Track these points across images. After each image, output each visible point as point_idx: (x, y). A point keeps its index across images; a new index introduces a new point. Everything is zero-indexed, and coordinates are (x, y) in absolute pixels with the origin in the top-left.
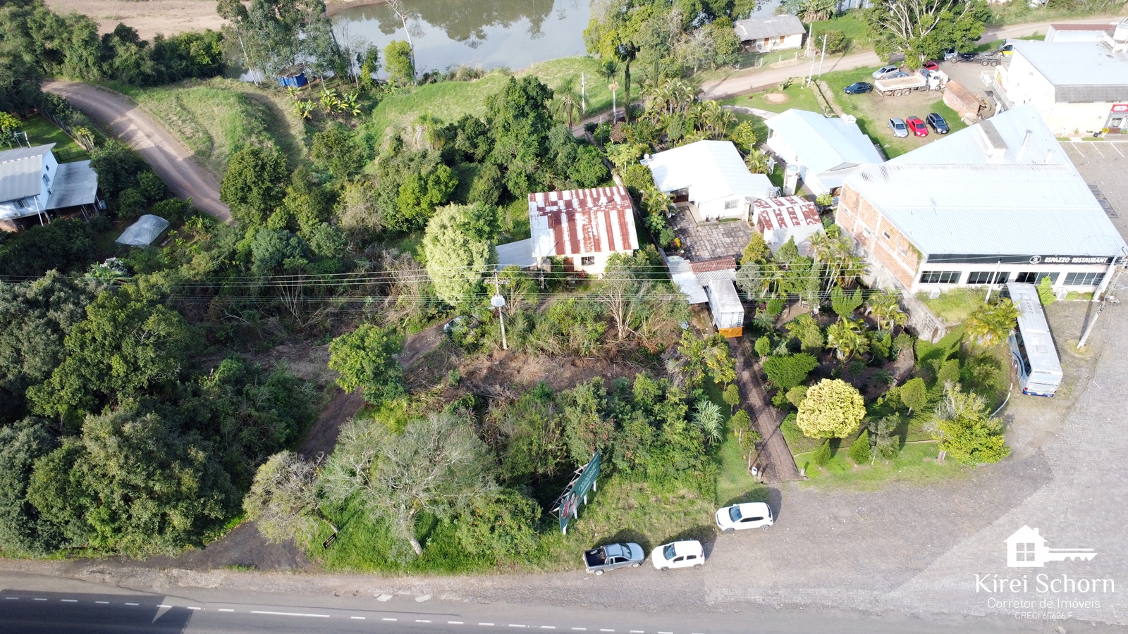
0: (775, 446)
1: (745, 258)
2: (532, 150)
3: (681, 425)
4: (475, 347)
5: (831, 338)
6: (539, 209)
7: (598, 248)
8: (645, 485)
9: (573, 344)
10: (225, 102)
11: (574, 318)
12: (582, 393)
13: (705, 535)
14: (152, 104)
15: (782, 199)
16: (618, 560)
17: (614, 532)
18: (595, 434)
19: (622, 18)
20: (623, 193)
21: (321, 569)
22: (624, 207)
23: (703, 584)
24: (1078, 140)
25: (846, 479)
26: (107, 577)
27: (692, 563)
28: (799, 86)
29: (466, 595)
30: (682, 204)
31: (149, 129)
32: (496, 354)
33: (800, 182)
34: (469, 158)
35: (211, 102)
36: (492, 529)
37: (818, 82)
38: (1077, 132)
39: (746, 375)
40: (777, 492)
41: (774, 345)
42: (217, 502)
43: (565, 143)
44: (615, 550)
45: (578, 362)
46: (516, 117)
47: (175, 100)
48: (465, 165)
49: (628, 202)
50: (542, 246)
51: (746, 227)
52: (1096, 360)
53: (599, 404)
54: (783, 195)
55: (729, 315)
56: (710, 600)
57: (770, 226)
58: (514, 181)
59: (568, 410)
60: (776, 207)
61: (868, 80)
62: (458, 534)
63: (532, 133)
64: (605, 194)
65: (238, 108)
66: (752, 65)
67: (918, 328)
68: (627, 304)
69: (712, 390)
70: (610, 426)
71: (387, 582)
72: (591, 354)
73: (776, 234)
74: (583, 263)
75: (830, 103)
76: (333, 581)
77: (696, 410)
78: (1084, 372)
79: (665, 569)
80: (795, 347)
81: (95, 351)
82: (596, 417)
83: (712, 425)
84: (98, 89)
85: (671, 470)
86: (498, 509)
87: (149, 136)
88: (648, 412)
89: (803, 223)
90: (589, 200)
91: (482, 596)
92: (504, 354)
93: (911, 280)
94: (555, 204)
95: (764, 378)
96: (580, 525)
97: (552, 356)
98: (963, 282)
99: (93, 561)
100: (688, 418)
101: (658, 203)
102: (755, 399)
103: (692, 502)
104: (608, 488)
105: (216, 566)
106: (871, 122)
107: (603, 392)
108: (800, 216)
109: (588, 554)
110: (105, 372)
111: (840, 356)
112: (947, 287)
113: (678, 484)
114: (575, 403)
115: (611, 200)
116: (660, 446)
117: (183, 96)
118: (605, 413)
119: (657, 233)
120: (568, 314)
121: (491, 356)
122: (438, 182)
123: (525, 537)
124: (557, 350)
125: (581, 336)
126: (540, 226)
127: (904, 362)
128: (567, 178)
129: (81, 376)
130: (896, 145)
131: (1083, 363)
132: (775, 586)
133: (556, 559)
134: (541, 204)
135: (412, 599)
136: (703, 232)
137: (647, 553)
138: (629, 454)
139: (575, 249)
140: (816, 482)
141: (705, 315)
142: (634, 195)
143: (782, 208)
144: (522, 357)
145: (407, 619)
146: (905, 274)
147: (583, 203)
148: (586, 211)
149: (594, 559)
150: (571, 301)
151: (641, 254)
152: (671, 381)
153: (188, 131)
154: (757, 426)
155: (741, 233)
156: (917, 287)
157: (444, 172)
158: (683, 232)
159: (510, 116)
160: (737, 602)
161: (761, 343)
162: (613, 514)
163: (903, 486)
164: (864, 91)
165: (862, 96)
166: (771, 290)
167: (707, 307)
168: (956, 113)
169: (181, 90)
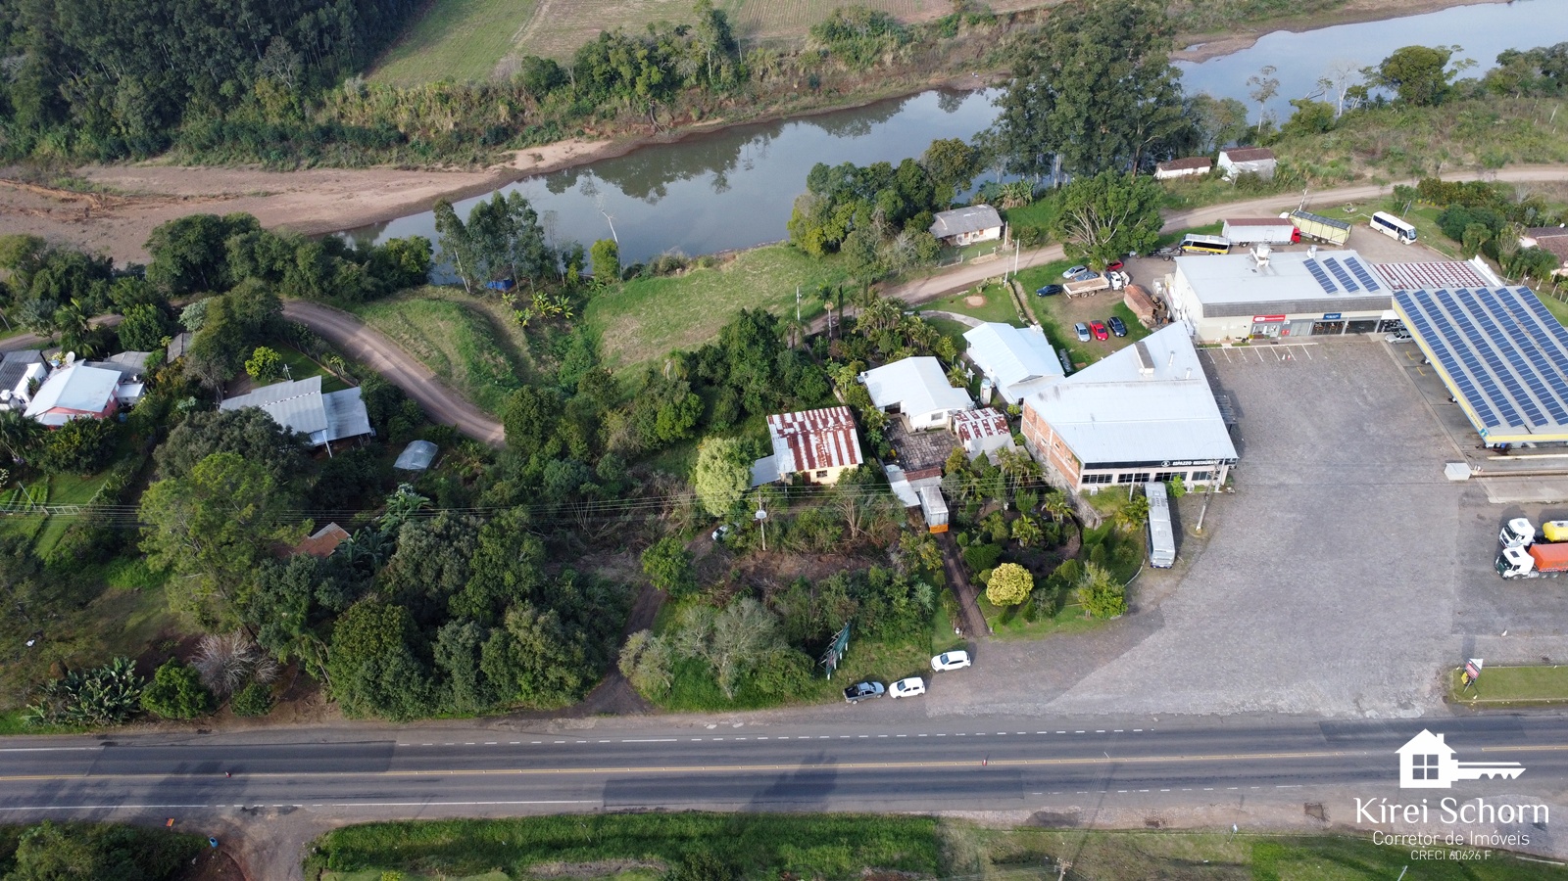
0: (973, 614)
1: (948, 468)
2: (765, 374)
3: (904, 601)
4: (741, 551)
5: (1014, 530)
6: (780, 432)
7: (830, 464)
8: (881, 645)
9: (818, 545)
10: (449, 317)
11: (818, 524)
12: (834, 580)
13: (926, 674)
14: (379, 322)
15: (978, 412)
16: (868, 692)
17: (862, 676)
18: (846, 609)
19: (827, 214)
20: (846, 414)
21: (663, 712)
22: (849, 428)
23: (924, 705)
24: (1228, 346)
25: (1022, 633)
26: (512, 727)
27: (916, 692)
28: (996, 285)
29: (767, 721)
30: (895, 416)
31: (385, 350)
32: (758, 555)
33: (995, 391)
34: (709, 382)
35: (434, 316)
36: (784, 675)
37: (1014, 282)
38: (1228, 338)
39: (951, 562)
40: (974, 645)
41: (971, 537)
42: (594, 668)
43: (792, 366)
44: (865, 687)
45: (822, 558)
46: (749, 346)
47: (399, 317)
48: (706, 388)
49: (851, 423)
50: (784, 463)
51: (950, 435)
52: (1209, 539)
53: (847, 589)
54: (979, 408)
55: (937, 514)
56: (930, 714)
57: (968, 437)
58: (751, 402)
59: (826, 593)
60: (972, 420)
61: (1057, 281)
62: (757, 682)
63: (764, 358)
64: (832, 415)
65: (463, 323)
66: (954, 261)
67: (1084, 518)
68: (857, 512)
69: (925, 575)
70: (856, 603)
71: (711, 717)
72: (833, 551)
73: (974, 444)
74: (818, 476)
75: (1025, 305)
76: (674, 719)
77: (914, 590)
78: (1199, 549)
79: (899, 698)
80: (987, 539)
81: (493, 569)
82: (846, 598)
83: (926, 600)
84: (319, 307)
85: (899, 633)
86: (786, 661)
87: (386, 357)
88: (881, 593)
89: (995, 433)
90: (819, 421)
91: (778, 721)
92: (764, 555)
93: (1076, 481)
94: (790, 426)
95: (965, 564)
96: (839, 673)
97: (802, 554)
98: (1115, 481)
99: (498, 718)
100: (909, 595)
101: (875, 420)
102: (958, 580)
103: (915, 655)
104: (855, 648)
105: (588, 715)
106: (1059, 326)
107: (848, 579)
108: (993, 427)
109: (846, 690)
110: (500, 584)
111: (1021, 544)
112: (1103, 486)
113: (904, 642)
114: (829, 589)
115: (837, 420)
116: (891, 616)
117: (405, 310)
118: (852, 595)
119: (876, 446)
120: (813, 521)
121: (754, 556)
122: (689, 409)
123: (806, 680)
124: (806, 550)
125: (824, 537)
126: (780, 445)
127: (1073, 546)
128: (794, 394)
129: (486, 587)
130: (1080, 350)
131: (1199, 542)
132: (972, 704)
133: (825, 697)
134: (780, 427)
135: (730, 726)
136: (913, 441)
137: (886, 688)
138: (869, 623)
139: (812, 465)
140: (1000, 636)
141: (918, 514)
142: (855, 413)
143: (978, 421)
144: (779, 556)
145: (730, 738)
146: (1072, 476)
147: (814, 424)
148: (818, 433)
149: (852, 692)
150: (814, 510)
151: (866, 469)
152: (896, 570)
153: (424, 351)
154: (960, 599)
155: (946, 442)
156: (1080, 486)
157: (694, 399)
158: (898, 442)
159: (744, 345)
160: (948, 715)
161: (961, 536)
162: (860, 666)
163: (1061, 636)
164: (1054, 293)
165: (1052, 298)
166: (970, 493)
167: (920, 509)
168: (1135, 315)
169: (400, 304)
